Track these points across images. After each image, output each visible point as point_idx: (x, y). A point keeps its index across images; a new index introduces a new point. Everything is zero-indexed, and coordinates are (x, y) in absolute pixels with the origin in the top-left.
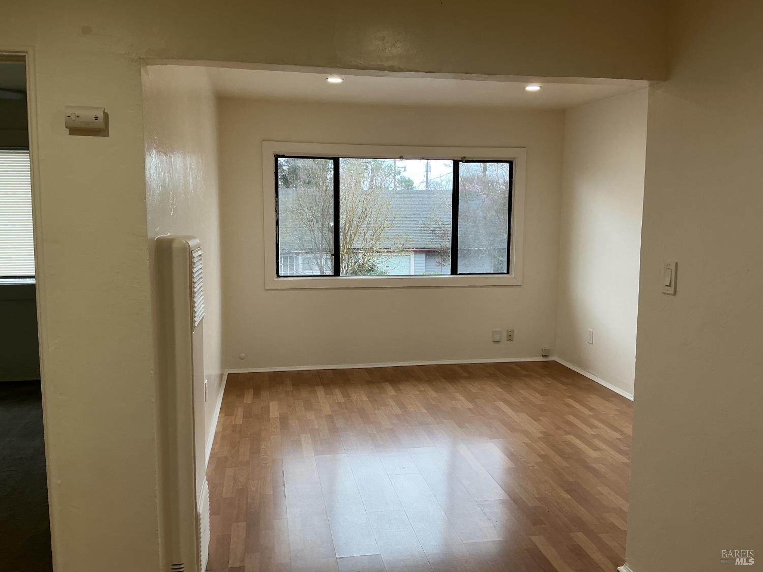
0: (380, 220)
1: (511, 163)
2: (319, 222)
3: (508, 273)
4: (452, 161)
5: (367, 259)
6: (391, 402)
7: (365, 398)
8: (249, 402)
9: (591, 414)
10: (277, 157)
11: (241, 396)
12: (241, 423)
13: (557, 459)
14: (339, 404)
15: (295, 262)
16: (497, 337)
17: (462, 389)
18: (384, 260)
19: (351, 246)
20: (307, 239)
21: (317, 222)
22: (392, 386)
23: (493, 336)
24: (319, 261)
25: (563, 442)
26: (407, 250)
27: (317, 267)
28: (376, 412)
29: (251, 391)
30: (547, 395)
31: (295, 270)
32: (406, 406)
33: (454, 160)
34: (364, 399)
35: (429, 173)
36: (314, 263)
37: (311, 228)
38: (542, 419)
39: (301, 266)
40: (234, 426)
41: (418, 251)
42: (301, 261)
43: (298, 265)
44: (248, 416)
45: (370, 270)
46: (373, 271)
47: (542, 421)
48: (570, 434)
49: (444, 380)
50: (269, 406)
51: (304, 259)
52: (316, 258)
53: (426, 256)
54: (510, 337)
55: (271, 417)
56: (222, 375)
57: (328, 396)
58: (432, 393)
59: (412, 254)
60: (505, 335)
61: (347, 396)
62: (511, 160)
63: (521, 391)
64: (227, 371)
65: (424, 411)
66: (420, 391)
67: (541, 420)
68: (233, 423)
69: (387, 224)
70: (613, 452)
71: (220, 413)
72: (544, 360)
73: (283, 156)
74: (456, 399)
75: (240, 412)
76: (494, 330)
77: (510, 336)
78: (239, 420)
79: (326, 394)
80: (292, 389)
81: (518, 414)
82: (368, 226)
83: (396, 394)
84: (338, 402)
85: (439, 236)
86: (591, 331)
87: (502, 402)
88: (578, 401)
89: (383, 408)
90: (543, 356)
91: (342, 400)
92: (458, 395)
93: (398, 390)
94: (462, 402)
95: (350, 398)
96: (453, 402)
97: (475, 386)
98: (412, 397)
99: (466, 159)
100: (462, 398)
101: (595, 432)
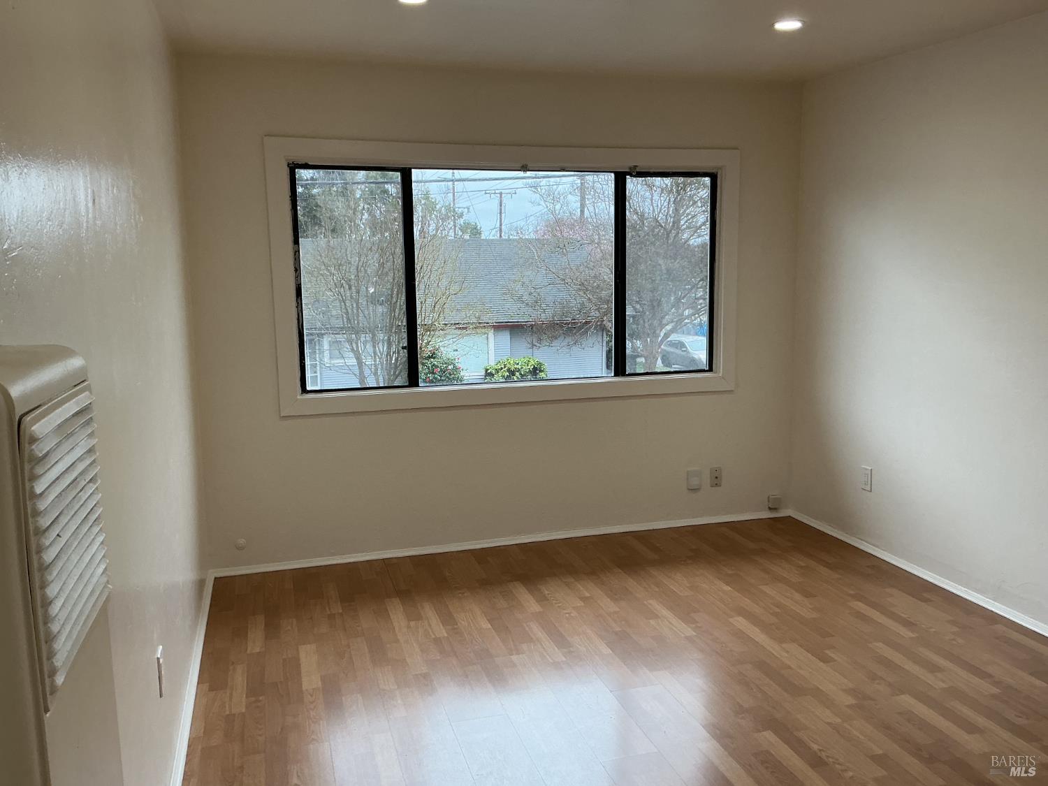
0: (444, 282)
1: (713, 176)
2: (353, 288)
3: (711, 369)
4: (613, 175)
5: (425, 341)
6: (536, 630)
7: (486, 625)
8: (257, 650)
9: (913, 635)
10: (293, 167)
11: (241, 634)
12: (244, 710)
14: (437, 641)
15: (317, 348)
16: (695, 482)
17: (657, 590)
18: (451, 341)
19: (402, 322)
20: (334, 313)
21: (350, 288)
22: (527, 589)
23: (687, 479)
24: (354, 346)
25: (900, 714)
26: (486, 326)
27: (352, 355)
28: (514, 658)
29: (260, 619)
30: (815, 596)
31: (318, 359)
32: (568, 639)
33: (616, 173)
34: (484, 626)
35: (503, 215)
36: (347, 348)
37: (340, 297)
38: (833, 655)
39: (327, 354)
40: (230, 719)
41: (499, 327)
42: (326, 346)
43: (322, 352)
44: (256, 688)
45: (429, 357)
46: (434, 358)
48: (902, 693)
50: (297, 659)
51: (331, 344)
52: (350, 341)
53: (510, 334)
54: (716, 480)
55: (304, 688)
56: (201, 584)
57: (412, 624)
58: (607, 604)
59: (491, 333)
60: (707, 478)
61: (448, 620)
63: (764, 588)
64: (212, 575)
66: (583, 599)
67: (833, 660)
68: (228, 713)
69: (454, 288)
71: (198, 683)
72: (772, 516)
73: (306, 166)
74: (656, 617)
75: (239, 678)
76: (689, 469)
77: (716, 478)
78: (238, 701)
79: (409, 620)
80: (341, 611)
81: (783, 645)
82: (427, 291)
83: (542, 610)
84: (434, 639)
85: (527, 304)
86: (866, 469)
87: (743, 617)
88: (874, 605)
89: (524, 646)
90: (770, 509)
91: (440, 631)
92: (655, 604)
93: (542, 599)
94: (670, 623)
95: (456, 626)
96: (652, 622)
97: (679, 582)
98: (572, 615)
99: (638, 170)
100: (665, 612)
101: (943, 682)
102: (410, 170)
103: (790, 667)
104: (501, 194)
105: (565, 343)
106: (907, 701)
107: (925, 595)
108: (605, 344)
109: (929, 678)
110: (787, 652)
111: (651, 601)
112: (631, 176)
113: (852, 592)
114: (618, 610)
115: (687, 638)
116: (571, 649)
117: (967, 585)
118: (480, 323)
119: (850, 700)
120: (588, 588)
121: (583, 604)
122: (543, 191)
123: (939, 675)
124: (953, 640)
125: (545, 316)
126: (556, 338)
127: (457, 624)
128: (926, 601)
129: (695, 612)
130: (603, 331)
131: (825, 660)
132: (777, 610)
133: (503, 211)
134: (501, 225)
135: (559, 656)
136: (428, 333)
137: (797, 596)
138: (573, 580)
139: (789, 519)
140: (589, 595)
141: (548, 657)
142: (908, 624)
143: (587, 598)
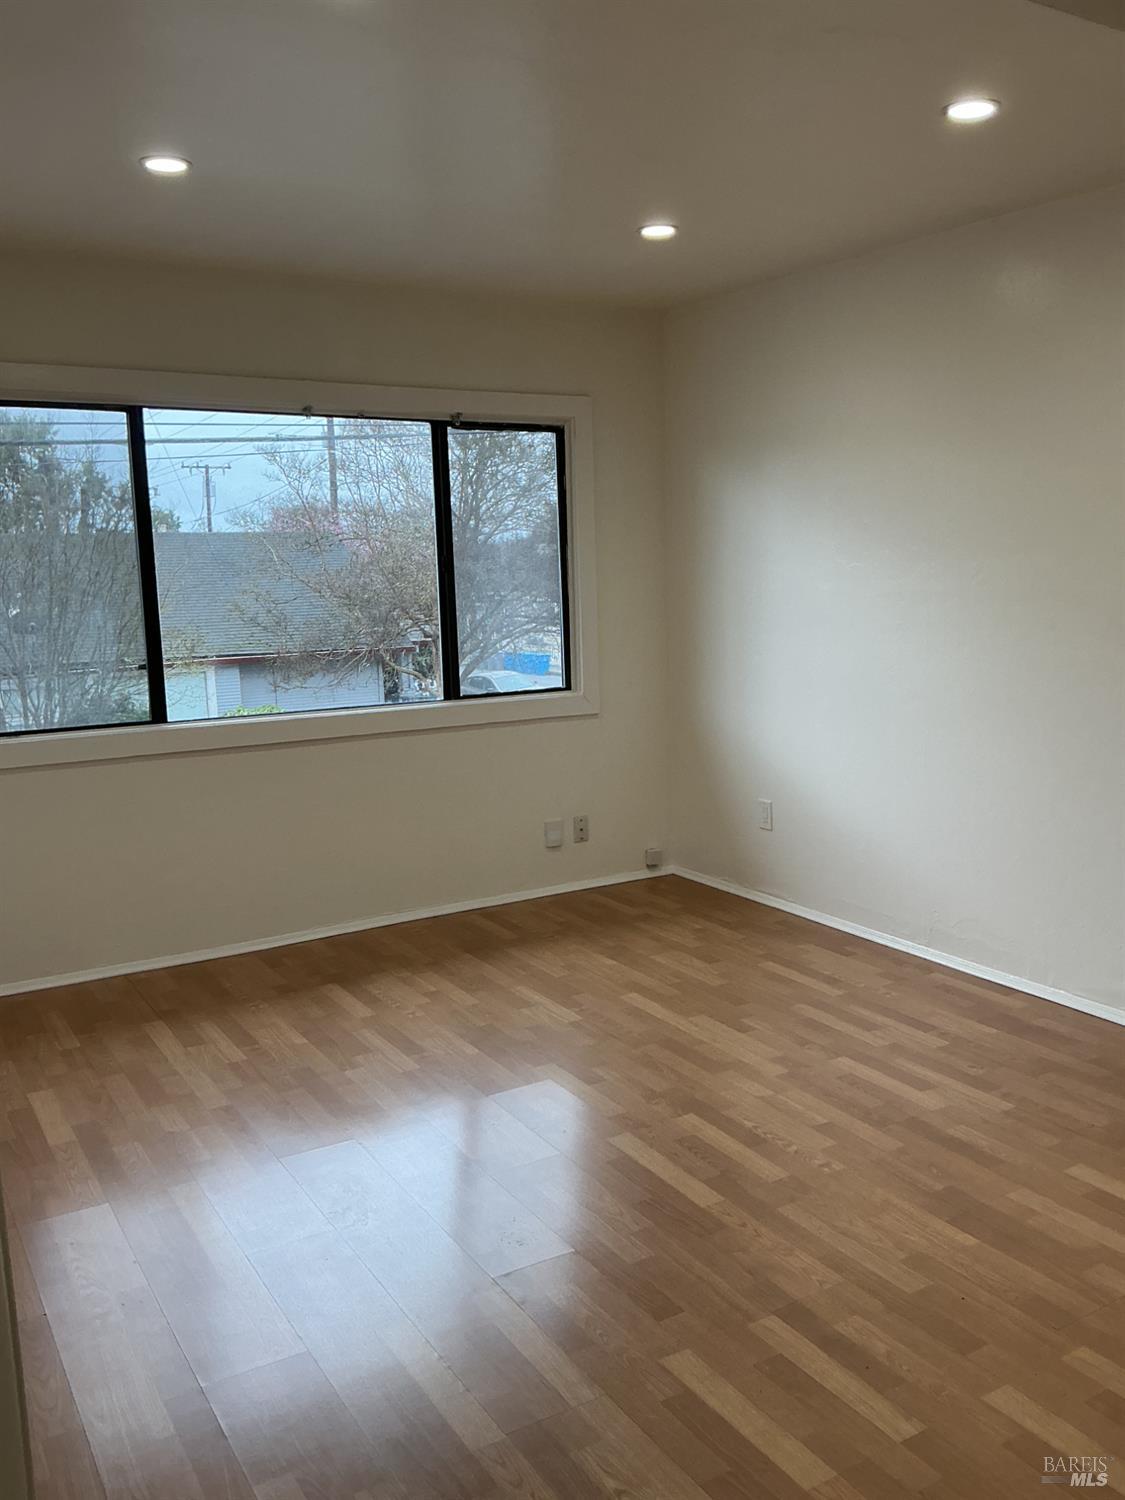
1: (559, 431)
3: (568, 687)
4: (428, 425)
6: (372, 1038)
7: (300, 1040)
9: (840, 993)
13: (865, 1131)
14: (234, 1067)
16: (552, 837)
17: (524, 973)
22: (348, 991)
23: (544, 834)
25: (840, 1078)
26: (202, 661)
28: (349, 1073)
30: (718, 961)
32: (418, 1043)
33: (432, 423)
34: (297, 1041)
38: (750, 1023)
41: (226, 662)
47: (754, 1029)
48: (838, 1056)
49: (468, 956)
50: (30, 1108)
53: (241, 679)
54: (582, 835)
55: (51, 1144)
57: (192, 1050)
58: (460, 996)
59: (211, 673)
60: (570, 832)
61: (244, 1039)
62: (559, 424)
63: (659, 959)
65: (471, 1050)
66: (428, 994)
70: (959, 1086)
72: (652, 876)
74: (527, 1004)
76: (545, 822)
77: (582, 830)
79: (186, 1046)
80: (78, 1045)
81: (691, 1019)
83: (374, 1014)
84: (229, 1064)
85: (265, 628)
86: (764, 803)
87: (636, 992)
88: (788, 964)
89: (360, 1059)
90: (648, 866)
91: (238, 1055)
92: (525, 991)
93: (372, 1001)
94: (548, 1010)
95: (257, 1046)
96: (525, 1011)
97: (550, 962)
98: (417, 1014)
99: (462, 419)
100: (537, 997)
101: (883, 1038)
102: (140, 408)
103: (701, 1042)
104: (207, 467)
105: (324, 683)
106: (845, 1063)
107: (848, 949)
108: (381, 683)
109: (867, 1037)
110: (696, 1026)
111: (519, 988)
112: (454, 427)
113: (761, 953)
114: (477, 1002)
115: (572, 1024)
116: (425, 1054)
117: (894, 933)
118: (194, 657)
119: (780, 1070)
120: (431, 982)
121: (429, 1001)
122: (284, 461)
123: (878, 1033)
124: (888, 994)
125: (292, 644)
126: (312, 675)
127: (258, 1044)
128: (848, 954)
129: (577, 994)
130: (378, 665)
131: (743, 1029)
132: (678, 981)
133: (211, 494)
134: (209, 514)
135: (409, 1063)
136: (112, 675)
137: (697, 963)
138: (409, 974)
139: (674, 879)
140: (434, 989)
141: (395, 1067)
142: (832, 981)
143: (433, 993)
